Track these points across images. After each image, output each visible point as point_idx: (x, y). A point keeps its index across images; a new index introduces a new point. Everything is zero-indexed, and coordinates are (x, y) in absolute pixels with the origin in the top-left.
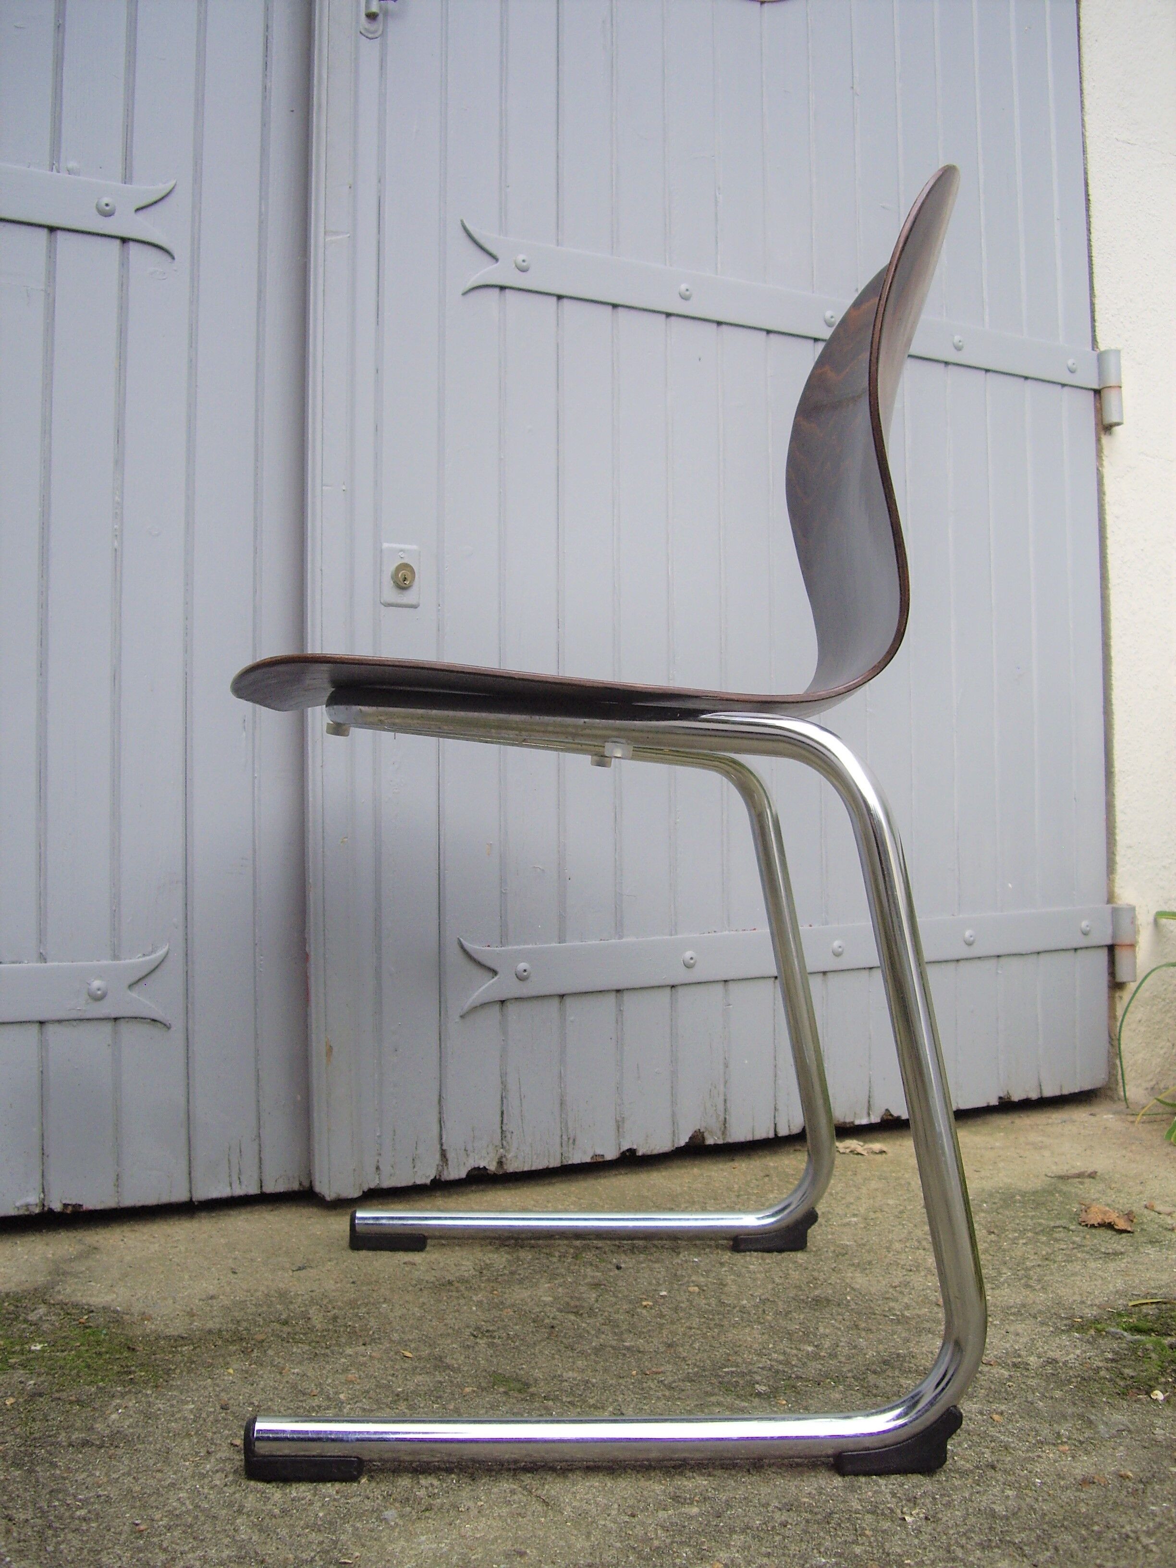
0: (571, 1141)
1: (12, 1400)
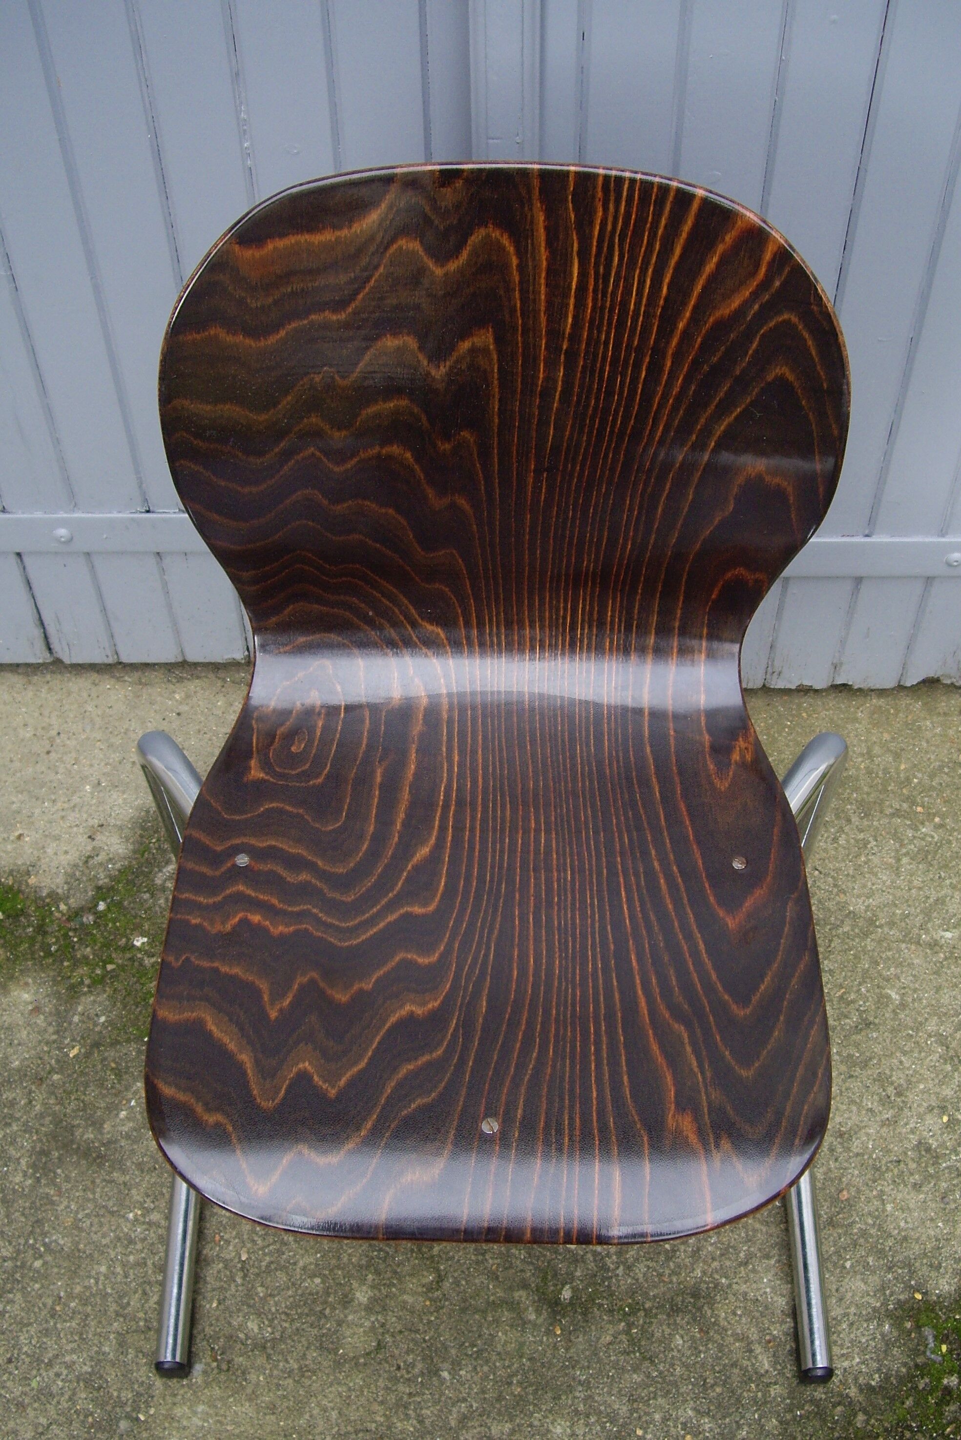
1: (76, 1050)
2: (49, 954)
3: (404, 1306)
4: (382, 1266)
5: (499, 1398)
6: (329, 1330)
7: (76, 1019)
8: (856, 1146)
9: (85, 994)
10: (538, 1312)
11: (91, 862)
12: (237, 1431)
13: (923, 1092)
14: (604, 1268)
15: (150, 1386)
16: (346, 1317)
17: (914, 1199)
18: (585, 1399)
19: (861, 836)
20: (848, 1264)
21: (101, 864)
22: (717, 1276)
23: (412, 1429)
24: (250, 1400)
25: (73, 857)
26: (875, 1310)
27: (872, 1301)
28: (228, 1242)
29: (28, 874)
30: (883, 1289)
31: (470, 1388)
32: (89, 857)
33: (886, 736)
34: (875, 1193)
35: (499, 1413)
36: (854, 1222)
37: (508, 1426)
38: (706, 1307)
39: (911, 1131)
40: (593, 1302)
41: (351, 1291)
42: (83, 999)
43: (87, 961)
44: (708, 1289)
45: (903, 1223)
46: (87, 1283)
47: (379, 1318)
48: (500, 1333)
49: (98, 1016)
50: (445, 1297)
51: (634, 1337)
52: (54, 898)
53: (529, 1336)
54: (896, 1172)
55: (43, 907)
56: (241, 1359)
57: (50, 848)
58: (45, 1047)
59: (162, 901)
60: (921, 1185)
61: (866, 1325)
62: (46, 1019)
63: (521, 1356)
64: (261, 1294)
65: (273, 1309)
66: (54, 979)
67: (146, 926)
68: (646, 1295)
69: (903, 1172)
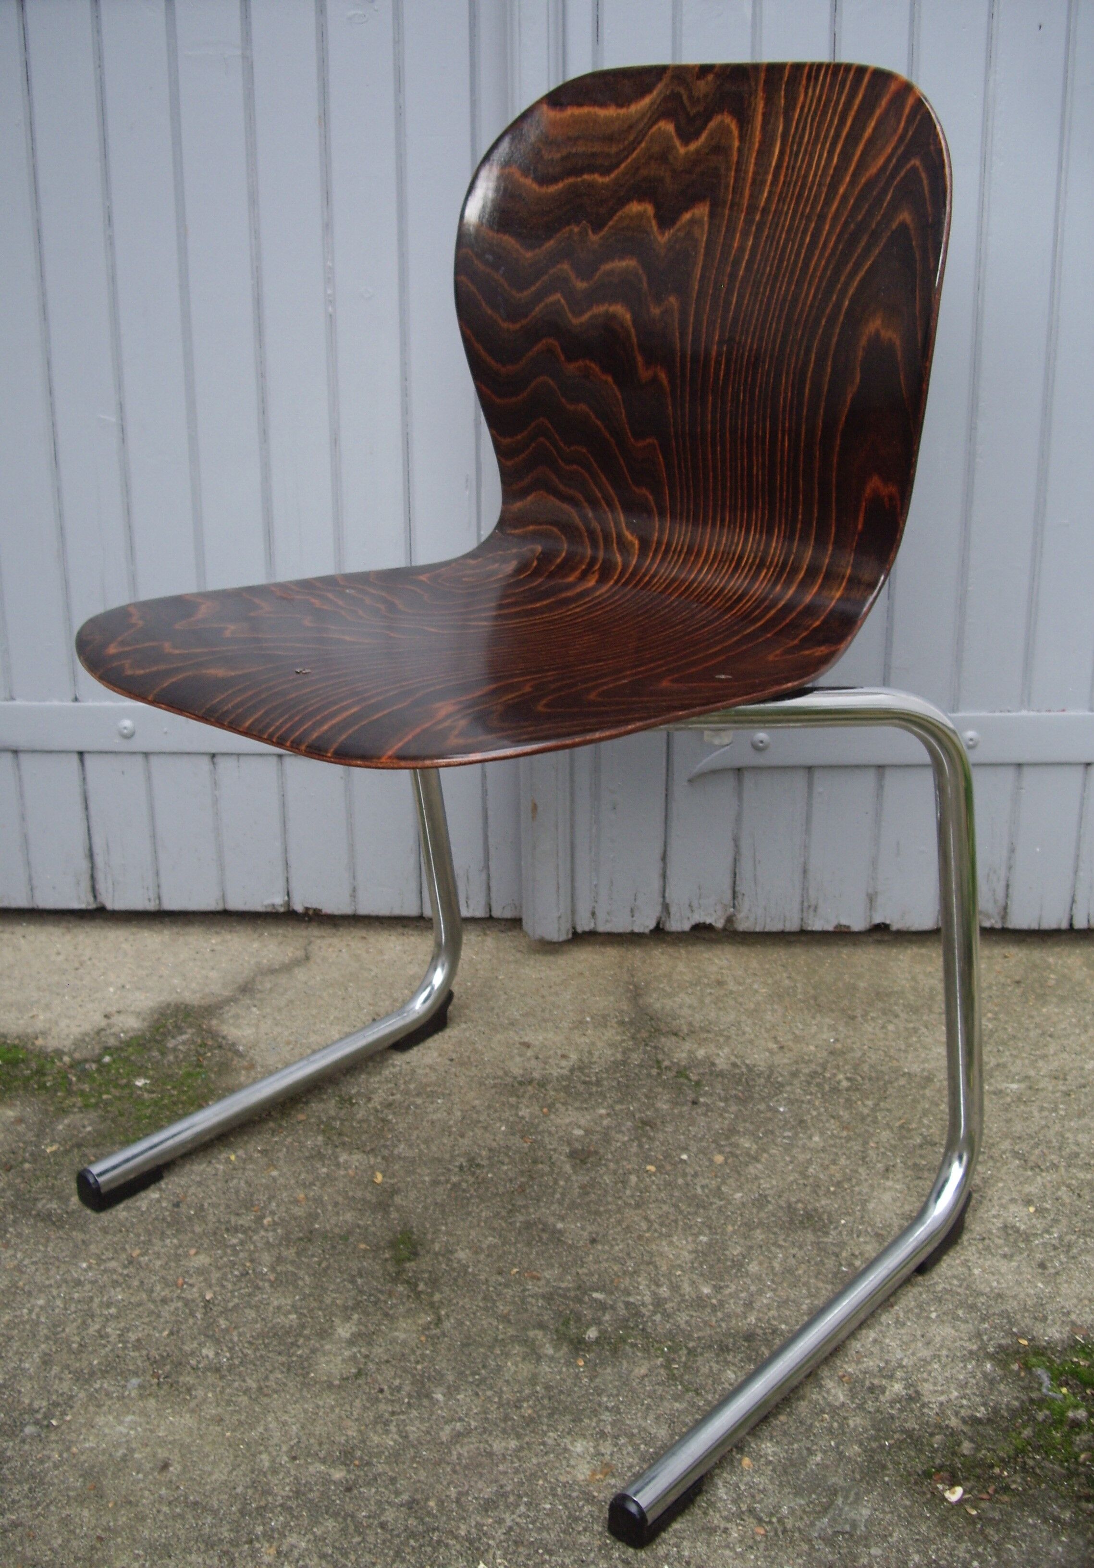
0: (812, 908)
1: (54, 1148)
2: (42, 1086)
3: (394, 1341)
4: (371, 1309)
5: (506, 1418)
6: (300, 1356)
7: (60, 1127)
9: (74, 1113)
10: (557, 1348)
11: (103, 1033)
12: (171, 1438)
13: (1002, 1188)
14: (639, 1314)
15: (71, 1397)
16: (322, 1346)
17: (1004, 1266)
18: (613, 1424)
19: (911, 1025)
20: (933, 1315)
21: (114, 1034)
23: (391, 1443)
24: (192, 1411)
25: (87, 1027)
26: (971, 1352)
27: (966, 1344)
28: (192, 1286)
29: (37, 1038)
30: (979, 1335)
31: (470, 1409)
32: (103, 1029)
33: (929, 969)
35: (504, 1431)
36: (936, 1283)
37: (513, 1444)
38: (763, 1348)
39: (994, 1216)
40: (625, 1341)
41: (331, 1327)
42: (72, 1116)
43: (82, 1093)
44: (765, 1334)
45: (995, 1284)
46: (18, 1313)
47: (363, 1350)
48: (509, 1364)
49: (84, 1127)
50: (444, 1335)
51: (675, 1372)
52: (59, 1053)
53: (545, 1368)
54: (981, 1246)
55: (46, 1058)
56: (188, 1379)
57: (63, 1023)
58: (21, 1145)
59: (171, 1058)
60: (1012, 1256)
61: (962, 1365)
62: (27, 1127)
63: (535, 1384)
64: (223, 1327)
65: (236, 1339)
66: (44, 1102)
67: (151, 1072)
68: (689, 1337)
69: (989, 1246)
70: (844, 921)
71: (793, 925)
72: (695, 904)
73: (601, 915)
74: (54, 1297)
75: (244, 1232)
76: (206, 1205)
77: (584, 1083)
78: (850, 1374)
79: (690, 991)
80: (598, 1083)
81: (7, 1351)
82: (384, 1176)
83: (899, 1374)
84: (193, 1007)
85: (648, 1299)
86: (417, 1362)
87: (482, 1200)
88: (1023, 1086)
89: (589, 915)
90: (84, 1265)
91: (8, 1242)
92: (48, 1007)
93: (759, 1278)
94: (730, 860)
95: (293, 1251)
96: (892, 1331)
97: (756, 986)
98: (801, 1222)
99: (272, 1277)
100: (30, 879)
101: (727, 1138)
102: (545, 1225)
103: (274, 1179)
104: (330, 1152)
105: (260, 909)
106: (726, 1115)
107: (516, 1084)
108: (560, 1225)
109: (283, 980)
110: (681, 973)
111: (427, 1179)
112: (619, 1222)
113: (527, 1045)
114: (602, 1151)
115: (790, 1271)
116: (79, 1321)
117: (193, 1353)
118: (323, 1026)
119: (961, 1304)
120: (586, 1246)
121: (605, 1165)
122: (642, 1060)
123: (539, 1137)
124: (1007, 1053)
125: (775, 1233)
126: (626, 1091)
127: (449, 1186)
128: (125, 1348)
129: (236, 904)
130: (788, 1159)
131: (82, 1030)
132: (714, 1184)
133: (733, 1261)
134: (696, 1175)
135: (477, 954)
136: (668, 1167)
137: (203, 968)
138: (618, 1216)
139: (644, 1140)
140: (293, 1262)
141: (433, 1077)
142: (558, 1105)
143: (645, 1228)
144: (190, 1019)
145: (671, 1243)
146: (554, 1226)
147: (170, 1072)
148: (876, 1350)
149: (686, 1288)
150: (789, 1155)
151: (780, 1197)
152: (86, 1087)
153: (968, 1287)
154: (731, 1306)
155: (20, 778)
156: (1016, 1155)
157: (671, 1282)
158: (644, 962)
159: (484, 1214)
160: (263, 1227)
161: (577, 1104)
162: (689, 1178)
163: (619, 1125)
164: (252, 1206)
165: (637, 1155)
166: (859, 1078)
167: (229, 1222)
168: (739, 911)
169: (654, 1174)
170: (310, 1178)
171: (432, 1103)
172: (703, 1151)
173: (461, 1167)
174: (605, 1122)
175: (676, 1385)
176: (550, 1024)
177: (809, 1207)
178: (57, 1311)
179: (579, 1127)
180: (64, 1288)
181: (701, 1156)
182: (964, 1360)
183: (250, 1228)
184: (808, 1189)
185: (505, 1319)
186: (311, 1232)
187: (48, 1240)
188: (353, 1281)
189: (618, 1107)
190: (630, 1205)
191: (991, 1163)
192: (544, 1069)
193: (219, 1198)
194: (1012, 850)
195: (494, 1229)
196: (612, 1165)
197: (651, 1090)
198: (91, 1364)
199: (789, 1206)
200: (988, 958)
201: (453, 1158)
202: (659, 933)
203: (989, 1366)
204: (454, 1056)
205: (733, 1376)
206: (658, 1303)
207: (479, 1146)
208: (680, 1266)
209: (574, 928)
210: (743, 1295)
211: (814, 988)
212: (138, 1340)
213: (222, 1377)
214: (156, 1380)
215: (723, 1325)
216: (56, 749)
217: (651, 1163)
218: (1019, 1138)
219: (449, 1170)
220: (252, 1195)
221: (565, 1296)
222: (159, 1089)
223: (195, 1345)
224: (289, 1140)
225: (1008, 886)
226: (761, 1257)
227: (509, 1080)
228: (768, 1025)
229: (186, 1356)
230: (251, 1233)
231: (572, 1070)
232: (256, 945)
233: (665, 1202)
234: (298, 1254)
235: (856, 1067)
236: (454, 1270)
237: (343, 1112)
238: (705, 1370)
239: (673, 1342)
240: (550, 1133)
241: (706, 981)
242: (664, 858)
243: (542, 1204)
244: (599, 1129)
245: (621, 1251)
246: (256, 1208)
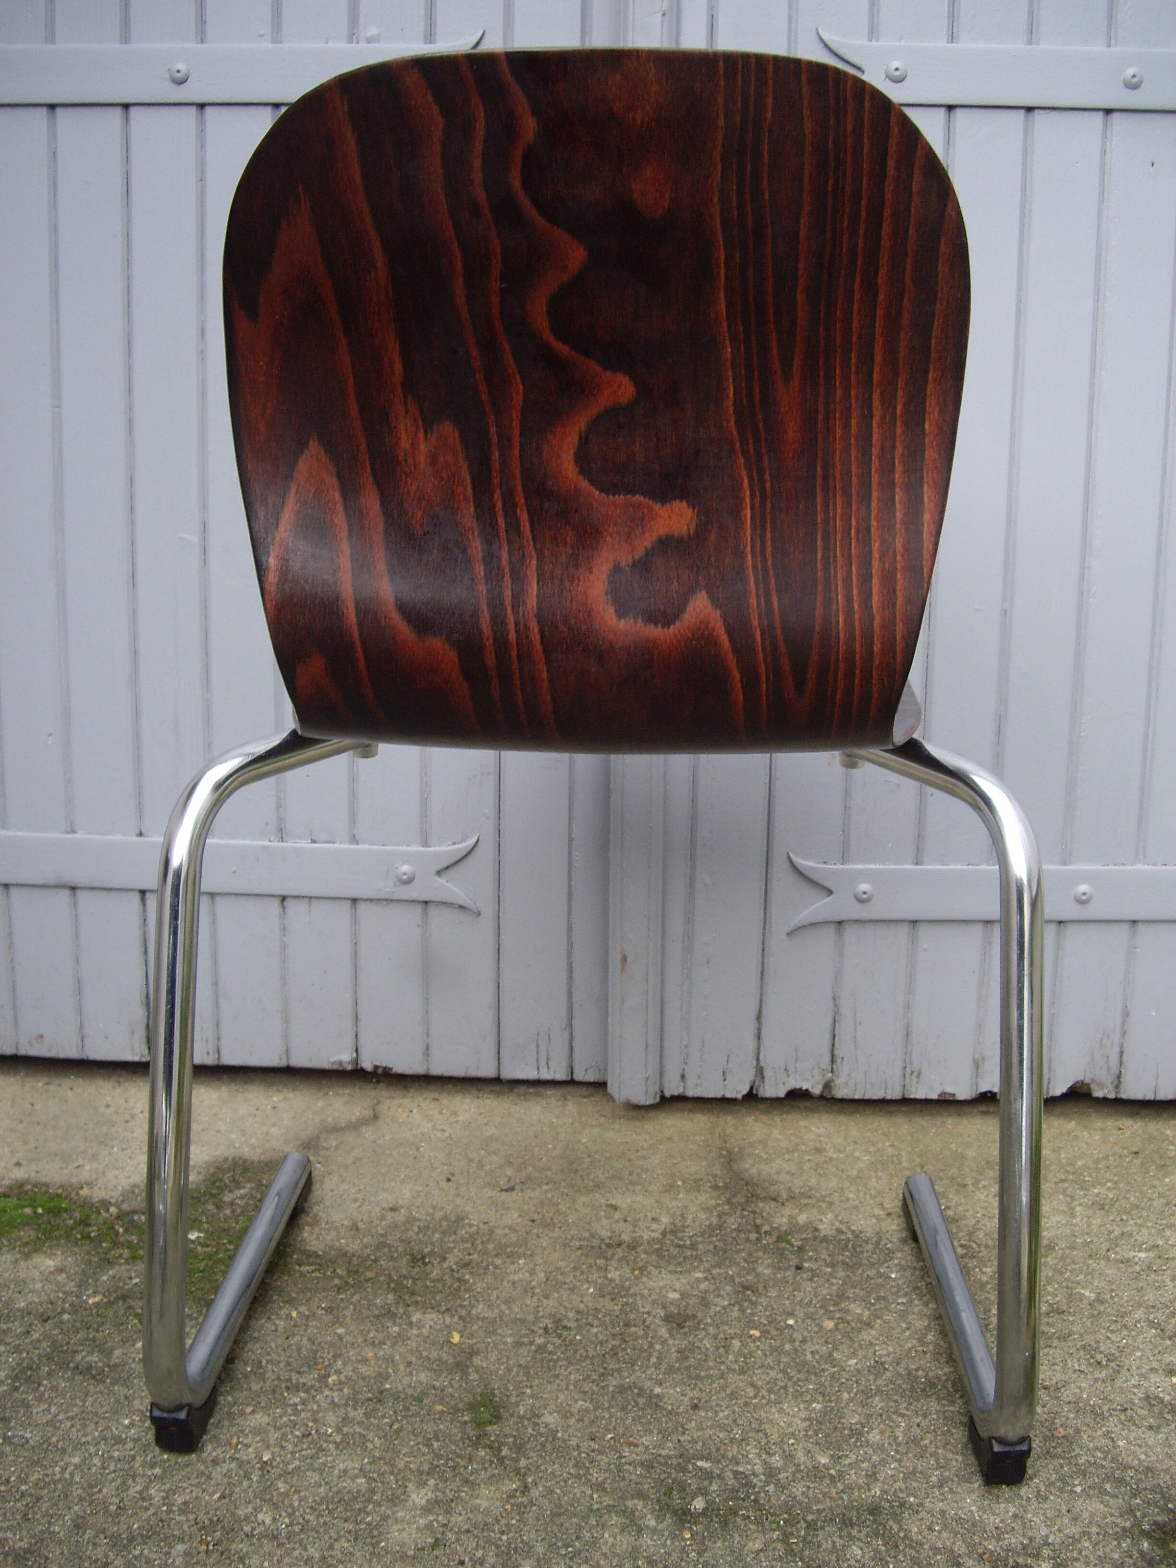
0: (915, 1074)
1: (97, 1299)
2: (86, 1237)
3: (475, 1509)
4: (449, 1475)
6: (370, 1524)
7: (105, 1278)
8: (1066, 1395)
9: (120, 1264)
10: (659, 1519)
13: (1141, 1358)
14: (749, 1485)
16: (394, 1513)
17: (1151, 1438)
20: (1078, 1489)
22: (902, 1495)
25: (136, 1179)
26: (1124, 1529)
27: (1119, 1521)
28: (247, 1446)
29: (82, 1188)
30: (1131, 1511)
34: (1099, 1433)
36: (1079, 1455)
38: (891, 1523)
39: (1134, 1386)
40: (735, 1513)
41: (404, 1493)
42: (117, 1267)
43: (130, 1245)
44: (892, 1507)
45: (1143, 1457)
46: (50, 1471)
47: (440, 1518)
48: (606, 1535)
49: (130, 1278)
50: (532, 1504)
51: (794, 1547)
52: (106, 1204)
53: (647, 1540)
54: (1123, 1417)
55: (91, 1209)
56: (240, 1546)
57: (110, 1175)
58: (61, 1295)
59: (228, 1212)
60: (1159, 1427)
61: (1115, 1543)
62: (68, 1277)
63: (636, 1559)
64: (282, 1490)
65: (296, 1504)
66: (88, 1253)
67: (206, 1226)
68: (807, 1509)
69: (1132, 1417)
70: (949, 1089)
71: (894, 1093)
72: (791, 1068)
73: (691, 1078)
74: (90, 1455)
75: (307, 1391)
76: (264, 1362)
77: (678, 1246)
78: (992, 1552)
79: (787, 1157)
80: (693, 1246)
81: (36, 1513)
82: (461, 1336)
83: (1046, 1552)
84: (253, 1162)
85: (759, 1468)
86: (503, 1533)
87: (570, 1363)
88: (1151, 1255)
89: (678, 1077)
90: (127, 1422)
91: (42, 1395)
92: (95, 1157)
93: (881, 1448)
94: (829, 1020)
95: (361, 1411)
96: (1034, 1505)
97: (857, 1154)
98: (923, 1390)
99: (338, 1438)
100: (81, 1027)
101: (836, 1304)
102: (641, 1389)
103: (341, 1338)
104: (401, 1311)
105: (326, 1065)
106: (834, 1281)
107: (603, 1247)
108: (657, 1390)
109: (350, 1138)
110: (777, 1140)
111: (509, 1340)
112: (723, 1388)
113: (615, 1208)
114: (699, 1315)
115: (915, 1441)
116: (119, 1481)
117: (247, 1519)
118: (393, 1184)
119: (1108, 1478)
120: (687, 1412)
121: (704, 1329)
122: (740, 1224)
123: (631, 1300)
124: (1132, 1222)
125: (896, 1401)
126: (723, 1256)
127: (533, 1347)
128: (169, 1511)
129: (300, 1060)
130: (904, 1325)
131: (132, 1181)
132: (824, 1350)
133: (851, 1430)
134: (804, 1341)
135: (558, 1117)
136: (774, 1332)
137: (264, 1124)
138: (721, 1381)
139: (746, 1304)
140: (360, 1423)
141: (513, 1238)
142: (650, 1268)
143: (752, 1394)
144: (250, 1174)
145: (781, 1411)
146: (651, 1391)
147: (226, 1226)
148: (1017, 1525)
149: (801, 1457)
150: (904, 1322)
151: (898, 1364)
152: (134, 1239)
153: (1113, 1460)
154: (852, 1477)
155: (77, 916)
156: (1151, 1324)
157: (784, 1452)
158: (737, 1129)
159: (573, 1377)
160: (327, 1386)
161: (671, 1268)
162: (797, 1343)
163: (718, 1289)
164: (316, 1364)
165: (738, 1319)
166: (974, 1246)
167: (289, 1380)
168: (838, 1077)
169: (759, 1339)
170: (380, 1337)
171: (513, 1263)
172: (811, 1317)
173: (546, 1329)
174: (702, 1286)
175: (796, 1562)
176: (639, 1188)
177: (931, 1374)
178: (94, 1470)
179: (675, 1290)
180: (102, 1446)
181: (809, 1321)
182: (1118, 1538)
183: (313, 1387)
184: (928, 1356)
185: (600, 1487)
186: (381, 1392)
187: (86, 1394)
188: (429, 1445)
189: (716, 1271)
190: (734, 1369)
191: (1125, 1332)
192: (634, 1232)
193: (279, 1355)
194: (1126, 1014)
195: (585, 1393)
196: (712, 1330)
197: (750, 1254)
198: (130, 1528)
199: (909, 1374)
200: (1102, 1129)
201: (537, 1319)
202: (752, 1098)
203: (1146, 1544)
204: (536, 1217)
205: (860, 1552)
206: (771, 1473)
207: (565, 1307)
208: (793, 1434)
209: (662, 1092)
210: (865, 1465)
211: (920, 1156)
212: (185, 1503)
213: (281, 1545)
214: (204, 1547)
215: (845, 1497)
216: (118, 887)
217: (756, 1329)
218: (1153, 1307)
219: (533, 1331)
220: (316, 1352)
221: (666, 1464)
222: (214, 1243)
223: (250, 1510)
224: (356, 1297)
225: (1122, 1053)
226: (882, 1426)
227: (595, 1242)
228: (873, 1192)
229: (239, 1521)
230: (313, 1392)
231: (664, 1234)
232: (320, 1104)
233: (772, 1368)
234: (366, 1415)
235: (970, 1234)
236: (541, 1435)
237: (416, 1270)
238: (828, 1545)
239: (790, 1514)
240: (642, 1296)
241: (804, 1148)
242: (759, 1017)
243: (637, 1368)
244: (695, 1292)
245: (727, 1418)
246: (320, 1367)
